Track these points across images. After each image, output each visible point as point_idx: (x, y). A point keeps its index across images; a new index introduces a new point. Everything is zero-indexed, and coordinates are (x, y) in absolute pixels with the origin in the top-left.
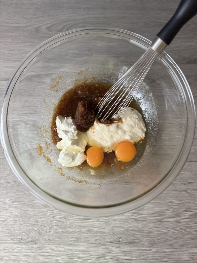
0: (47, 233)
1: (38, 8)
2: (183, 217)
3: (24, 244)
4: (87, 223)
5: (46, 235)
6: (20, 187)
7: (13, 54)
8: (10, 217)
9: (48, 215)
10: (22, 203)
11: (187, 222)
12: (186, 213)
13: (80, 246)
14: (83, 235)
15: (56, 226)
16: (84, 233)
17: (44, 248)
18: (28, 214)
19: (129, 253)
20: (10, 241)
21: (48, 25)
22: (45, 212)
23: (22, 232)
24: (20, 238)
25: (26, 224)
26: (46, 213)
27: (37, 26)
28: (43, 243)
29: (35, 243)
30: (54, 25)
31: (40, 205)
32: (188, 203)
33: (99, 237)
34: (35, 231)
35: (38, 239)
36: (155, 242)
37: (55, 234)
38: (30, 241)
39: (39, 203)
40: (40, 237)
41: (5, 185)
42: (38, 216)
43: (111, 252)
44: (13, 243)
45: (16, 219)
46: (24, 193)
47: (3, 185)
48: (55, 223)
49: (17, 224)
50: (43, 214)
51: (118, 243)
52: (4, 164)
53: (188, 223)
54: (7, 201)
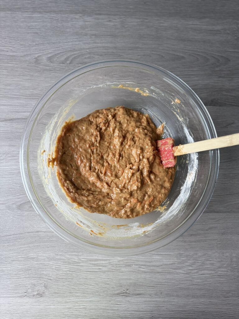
0: (52, 286)
1: (37, 33)
2: (191, 268)
3: (30, 297)
4: (93, 275)
5: (52, 288)
6: (24, 240)
7: (9, 89)
8: (13, 271)
9: (54, 268)
10: (26, 256)
11: (194, 273)
12: (194, 265)
13: (87, 298)
14: (91, 287)
15: (62, 279)
16: (91, 285)
17: (51, 301)
18: (32, 268)
19: (136, 304)
20: (15, 295)
21: (50, 55)
22: (50, 265)
23: (27, 285)
24: (25, 291)
25: (30, 277)
26: (52, 266)
27: (36, 56)
28: (49, 296)
29: (41, 296)
30: (56, 55)
31: (45, 258)
32: (197, 254)
33: (106, 289)
34: (41, 284)
35: (44, 293)
36: (161, 293)
37: (62, 287)
38: (36, 294)
39: (43, 256)
40: (46, 290)
41: (7, 238)
42: (43, 270)
43: (118, 303)
44: (18, 296)
45: (20, 273)
46: (28, 246)
47: (5, 238)
48: (61, 276)
49: (21, 278)
50: (48, 267)
51: (125, 294)
52: (5, 215)
53: (196, 274)
54: (10, 255)
